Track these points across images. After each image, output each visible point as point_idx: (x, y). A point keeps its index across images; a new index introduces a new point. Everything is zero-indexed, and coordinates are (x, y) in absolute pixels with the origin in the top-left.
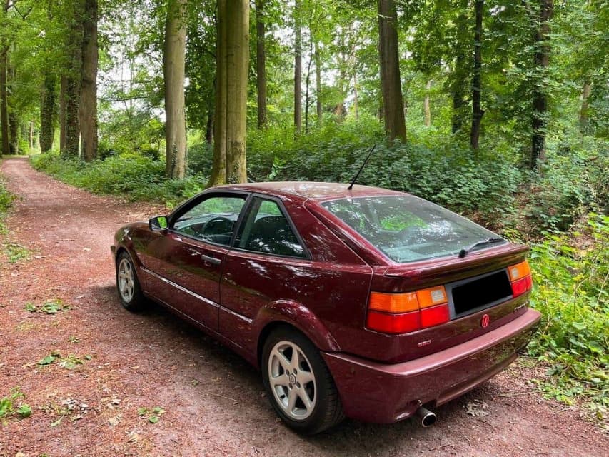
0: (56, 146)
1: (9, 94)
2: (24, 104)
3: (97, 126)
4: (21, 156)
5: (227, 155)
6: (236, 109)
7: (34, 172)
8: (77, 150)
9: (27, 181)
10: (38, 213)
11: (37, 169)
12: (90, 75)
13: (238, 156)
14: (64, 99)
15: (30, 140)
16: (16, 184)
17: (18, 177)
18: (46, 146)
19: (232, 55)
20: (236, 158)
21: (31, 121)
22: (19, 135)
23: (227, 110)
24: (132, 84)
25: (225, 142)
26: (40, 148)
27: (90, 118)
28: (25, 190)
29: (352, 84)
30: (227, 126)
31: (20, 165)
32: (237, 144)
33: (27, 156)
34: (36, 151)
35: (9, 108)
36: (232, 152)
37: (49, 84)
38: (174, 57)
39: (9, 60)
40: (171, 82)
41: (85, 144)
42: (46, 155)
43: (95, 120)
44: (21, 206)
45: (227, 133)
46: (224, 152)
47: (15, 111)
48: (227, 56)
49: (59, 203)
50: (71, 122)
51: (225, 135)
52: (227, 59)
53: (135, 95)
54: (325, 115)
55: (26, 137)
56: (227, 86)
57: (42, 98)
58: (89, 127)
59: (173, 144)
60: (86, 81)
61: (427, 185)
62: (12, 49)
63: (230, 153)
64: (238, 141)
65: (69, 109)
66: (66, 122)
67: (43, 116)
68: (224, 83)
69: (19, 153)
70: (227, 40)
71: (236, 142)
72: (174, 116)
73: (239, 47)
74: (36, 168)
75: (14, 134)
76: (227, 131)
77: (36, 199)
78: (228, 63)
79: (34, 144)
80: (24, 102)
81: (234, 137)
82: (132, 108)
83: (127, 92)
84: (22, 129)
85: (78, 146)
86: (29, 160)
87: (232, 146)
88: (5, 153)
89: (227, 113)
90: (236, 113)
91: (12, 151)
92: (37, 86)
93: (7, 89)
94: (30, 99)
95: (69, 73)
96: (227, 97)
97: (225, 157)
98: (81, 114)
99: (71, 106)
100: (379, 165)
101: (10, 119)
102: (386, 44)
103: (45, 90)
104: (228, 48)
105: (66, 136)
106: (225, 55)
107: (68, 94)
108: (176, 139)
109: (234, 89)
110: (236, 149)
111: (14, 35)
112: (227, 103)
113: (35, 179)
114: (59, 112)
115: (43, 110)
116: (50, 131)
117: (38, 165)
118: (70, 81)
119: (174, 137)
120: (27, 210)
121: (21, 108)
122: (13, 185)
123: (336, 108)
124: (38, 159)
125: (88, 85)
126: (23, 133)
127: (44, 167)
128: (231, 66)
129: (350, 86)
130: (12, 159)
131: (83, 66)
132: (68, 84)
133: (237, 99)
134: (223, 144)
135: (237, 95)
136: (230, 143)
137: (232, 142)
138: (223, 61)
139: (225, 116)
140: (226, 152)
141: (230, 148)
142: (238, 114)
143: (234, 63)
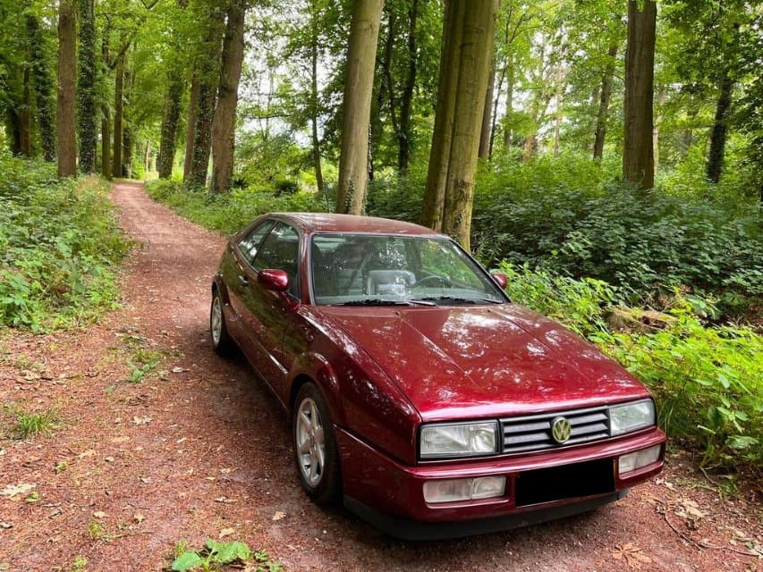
0: (178, 171)
1: (125, 104)
2: (142, 118)
3: (233, 147)
4: (134, 181)
5: (446, 201)
6: (468, 129)
7: (151, 204)
8: (204, 177)
9: (144, 214)
10: (164, 271)
11: (156, 199)
12: (231, 81)
13: (462, 204)
14: (195, 111)
15: (145, 162)
16: (130, 218)
17: (133, 208)
18: (165, 170)
19: (471, 44)
20: (458, 206)
21: (149, 139)
22: (134, 156)
23: (454, 131)
24: (270, 99)
25: (445, 181)
26: (158, 174)
27: (226, 137)
28: (143, 228)
29: (549, 111)
30: (451, 155)
31: (134, 191)
32: (464, 184)
33: (142, 181)
34: (152, 175)
35: (123, 121)
36: (455, 198)
37: (175, 93)
38: (362, 52)
39: (127, 63)
40: (355, 88)
41: (216, 171)
42: (165, 182)
43: (232, 141)
44: (139, 255)
45: (449, 167)
46: (441, 196)
47: (130, 126)
48: (463, 46)
49: (189, 254)
50: (200, 142)
51: (446, 170)
52: (462, 51)
53: (274, 113)
54: (511, 148)
55: (141, 158)
56: (458, 93)
57: (166, 111)
58: (225, 149)
59: (349, 178)
60: (226, 89)
61: (710, 260)
62: (131, 48)
63: (452, 198)
64: (466, 180)
65: (200, 126)
66: (195, 141)
67: (164, 133)
68: (453, 89)
69: (132, 177)
70: (465, 19)
71: (463, 181)
72: (354, 139)
73: (482, 31)
74: (153, 197)
75: (128, 153)
76: (450, 163)
77: (159, 245)
78: (462, 58)
79: (149, 167)
80: (143, 115)
81: (460, 173)
82: (268, 130)
83: (264, 108)
84: (137, 148)
85: (206, 173)
86: (145, 186)
87: (455, 187)
88: (117, 176)
89: (453, 135)
90: (467, 135)
91: (125, 174)
92: (160, 95)
93: (124, 99)
94: (149, 112)
95: (203, 78)
96: (456, 109)
97: (442, 204)
98: (216, 131)
99: (203, 122)
100: (628, 226)
101: (125, 135)
102: (638, 51)
103: (170, 102)
104: (466, 32)
105: (193, 160)
106: (459, 43)
107: (200, 105)
108: (354, 171)
109: (469, 97)
110: (462, 192)
111: (136, 29)
112: (455, 120)
113: (154, 213)
114: (185, 129)
115: (163, 126)
116: (172, 152)
117: (155, 194)
118: (204, 88)
119: (352, 169)
120: (148, 264)
121: (138, 123)
122: (128, 220)
123: (525, 142)
124: (156, 187)
125: (227, 94)
126: (138, 154)
127: (164, 196)
129: (546, 113)
130: (124, 183)
131: (223, 68)
132: (202, 93)
133: (471, 114)
134: (442, 183)
135: (471, 107)
136: (453, 183)
137: (456, 181)
138: (456, 52)
139: (450, 141)
140: (446, 197)
141: (452, 191)
142: (470, 138)
143: (473, 57)
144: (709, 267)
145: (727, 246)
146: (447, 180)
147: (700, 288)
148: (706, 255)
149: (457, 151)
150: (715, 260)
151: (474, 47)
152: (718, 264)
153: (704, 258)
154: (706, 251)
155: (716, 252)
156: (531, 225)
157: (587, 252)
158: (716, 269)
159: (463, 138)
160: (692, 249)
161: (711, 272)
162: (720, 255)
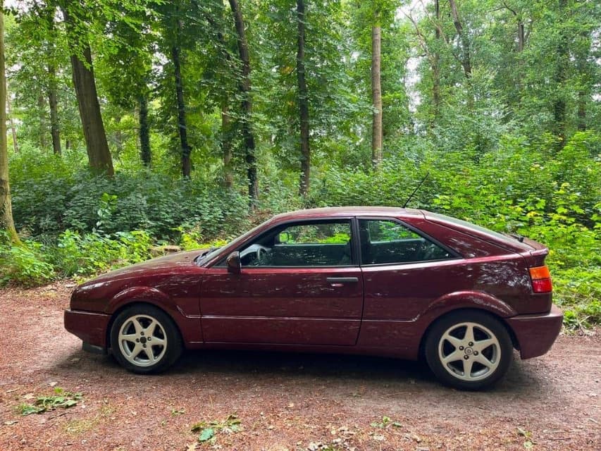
13: (4, 197)
32: (3, 182)
110: (2, 188)
144: (168, 221)
145: (175, 206)
147: (165, 235)
148: (164, 213)
150: (170, 216)
152: (172, 218)
153: (164, 215)
154: (163, 211)
155: (170, 211)
156: (28, 210)
157: (83, 224)
158: (171, 221)
160: (155, 211)
161: (169, 223)
162: (172, 212)
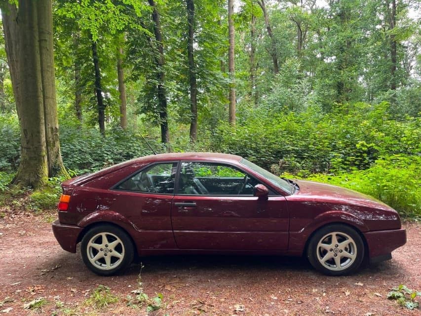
5: (47, 141)
6: (52, 94)
13: (58, 142)
23: (44, 96)
25: (44, 129)
32: (57, 130)
36: (53, 138)
45: (45, 119)
46: (44, 139)
48: (40, 41)
51: (44, 121)
52: (40, 44)
56: (42, 71)
63: (51, 139)
68: (39, 68)
70: (39, 24)
73: (51, 33)
76: (45, 117)
78: (41, 48)
81: (53, 123)
87: (52, 133)
89: (44, 98)
90: (53, 99)
97: (45, 144)
104: (41, 32)
106: (37, 39)
109: (49, 74)
112: (43, 88)
128: (44, 51)
133: (52, 85)
134: (42, 130)
135: (52, 81)
136: (50, 129)
137: (52, 128)
138: (36, 44)
139: (42, 102)
140: (46, 139)
141: (50, 135)
142: (54, 100)
143: (48, 48)
146: (46, 128)
149: (48, 108)
151: (47, 43)
159: (51, 101)
